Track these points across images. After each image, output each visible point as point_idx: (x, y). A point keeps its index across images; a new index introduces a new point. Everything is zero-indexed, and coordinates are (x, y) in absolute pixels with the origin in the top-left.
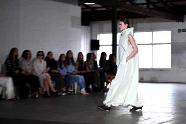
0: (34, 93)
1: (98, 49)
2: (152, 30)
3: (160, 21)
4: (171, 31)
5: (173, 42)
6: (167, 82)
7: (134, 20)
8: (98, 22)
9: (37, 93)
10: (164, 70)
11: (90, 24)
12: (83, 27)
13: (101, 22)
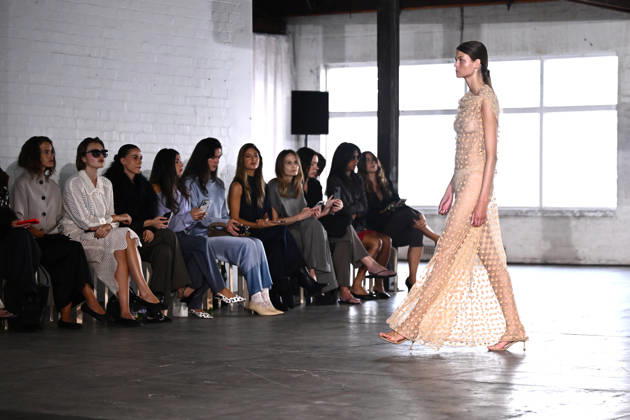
0: (67, 308)
1: (325, 131)
2: (540, 51)
3: (574, 17)
4: (616, 58)
5: (623, 100)
6: (603, 262)
7: (469, 10)
8: (323, 19)
9: (79, 308)
10: (592, 214)
11: (290, 28)
12: (262, 38)
13: (335, 19)
